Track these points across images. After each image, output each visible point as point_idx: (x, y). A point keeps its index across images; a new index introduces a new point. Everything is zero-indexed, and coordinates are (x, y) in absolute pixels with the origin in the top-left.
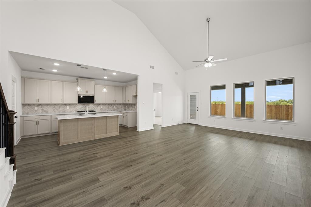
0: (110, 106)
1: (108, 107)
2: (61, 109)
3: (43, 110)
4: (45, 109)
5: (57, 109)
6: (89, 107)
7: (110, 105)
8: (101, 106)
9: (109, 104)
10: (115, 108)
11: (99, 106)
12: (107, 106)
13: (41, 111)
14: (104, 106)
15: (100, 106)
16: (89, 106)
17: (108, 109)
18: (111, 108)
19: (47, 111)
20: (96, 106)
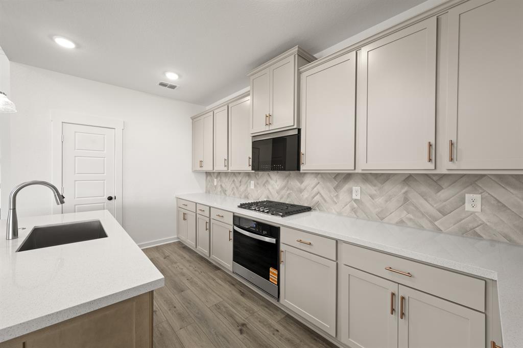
0: (423, 195)
1: (406, 200)
2: (242, 188)
3: (221, 186)
4: (223, 185)
5: (237, 188)
6: (303, 186)
7: (424, 188)
8: (357, 190)
9: (409, 179)
10: (484, 218)
11: (346, 187)
12: (396, 191)
13: (219, 189)
14: (370, 189)
15: (350, 191)
16: (302, 182)
17: (404, 215)
18: (428, 207)
19: (226, 191)
20: (331, 185)
